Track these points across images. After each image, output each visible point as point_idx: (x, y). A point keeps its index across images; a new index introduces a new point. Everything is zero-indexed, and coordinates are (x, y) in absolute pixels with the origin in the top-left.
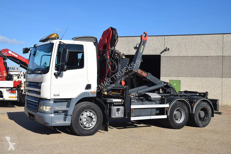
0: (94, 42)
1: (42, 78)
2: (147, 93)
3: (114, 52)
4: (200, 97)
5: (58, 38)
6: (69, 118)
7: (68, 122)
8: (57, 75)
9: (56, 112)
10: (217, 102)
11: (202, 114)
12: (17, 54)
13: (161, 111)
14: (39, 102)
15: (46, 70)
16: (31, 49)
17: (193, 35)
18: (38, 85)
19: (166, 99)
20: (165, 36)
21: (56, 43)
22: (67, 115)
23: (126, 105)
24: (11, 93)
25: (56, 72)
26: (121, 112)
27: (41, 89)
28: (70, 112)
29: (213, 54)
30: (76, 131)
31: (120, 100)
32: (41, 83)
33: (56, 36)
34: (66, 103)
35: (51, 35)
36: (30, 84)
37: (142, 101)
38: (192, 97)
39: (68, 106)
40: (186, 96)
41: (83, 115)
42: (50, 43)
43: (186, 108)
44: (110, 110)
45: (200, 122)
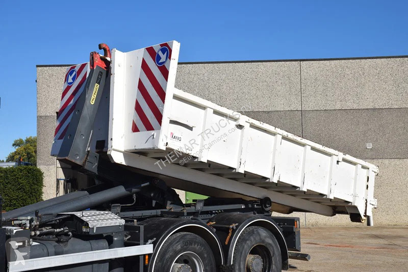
2: (78, 214)
4: (251, 214)
10: (294, 225)
11: (257, 263)
19: (142, 228)
29: (281, 105)
37: (58, 242)
38: (227, 214)
40: (211, 213)
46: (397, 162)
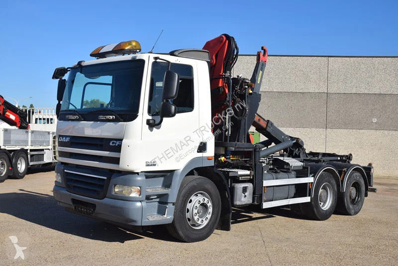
0: (207, 62)
2: (281, 158)
3: (241, 82)
5: (140, 51)
6: (170, 208)
7: (168, 217)
8: (152, 125)
9: (148, 198)
10: (371, 171)
13: (301, 190)
15: (131, 115)
19: (309, 168)
21: (149, 59)
22: (167, 203)
25: (150, 118)
27: (120, 152)
30: (180, 232)
31: (248, 172)
32: (121, 140)
34: (162, 179)
39: (167, 185)
42: (134, 59)
43: (334, 182)
45: (351, 207)
46: (394, 132)
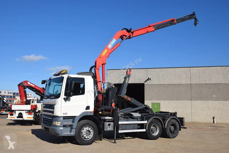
0: (92, 76)
1: (55, 102)
2: (131, 113)
4: (172, 116)
5: (67, 73)
6: (74, 130)
7: (73, 133)
8: (66, 100)
9: (64, 126)
10: (183, 119)
11: (172, 128)
12: (34, 85)
13: (142, 126)
14: (52, 119)
15: (58, 96)
16: (47, 81)
17: (168, 68)
18: (52, 106)
19: (145, 117)
20: (147, 69)
21: (65, 77)
22: (72, 128)
23: (115, 121)
24: (29, 114)
25: (65, 97)
26: (112, 127)
27: (54, 109)
28: (75, 126)
29: (184, 82)
30: (78, 141)
31: (111, 118)
32: (55, 105)
33: (65, 72)
34: (72, 119)
35: (62, 71)
36: (46, 106)
37: (127, 119)
38: (165, 116)
39: (73, 122)
40: (161, 115)
41: (83, 129)
42: (61, 76)
43: (160, 124)
44: (103, 125)
45: (170, 134)
46: (225, 102)
